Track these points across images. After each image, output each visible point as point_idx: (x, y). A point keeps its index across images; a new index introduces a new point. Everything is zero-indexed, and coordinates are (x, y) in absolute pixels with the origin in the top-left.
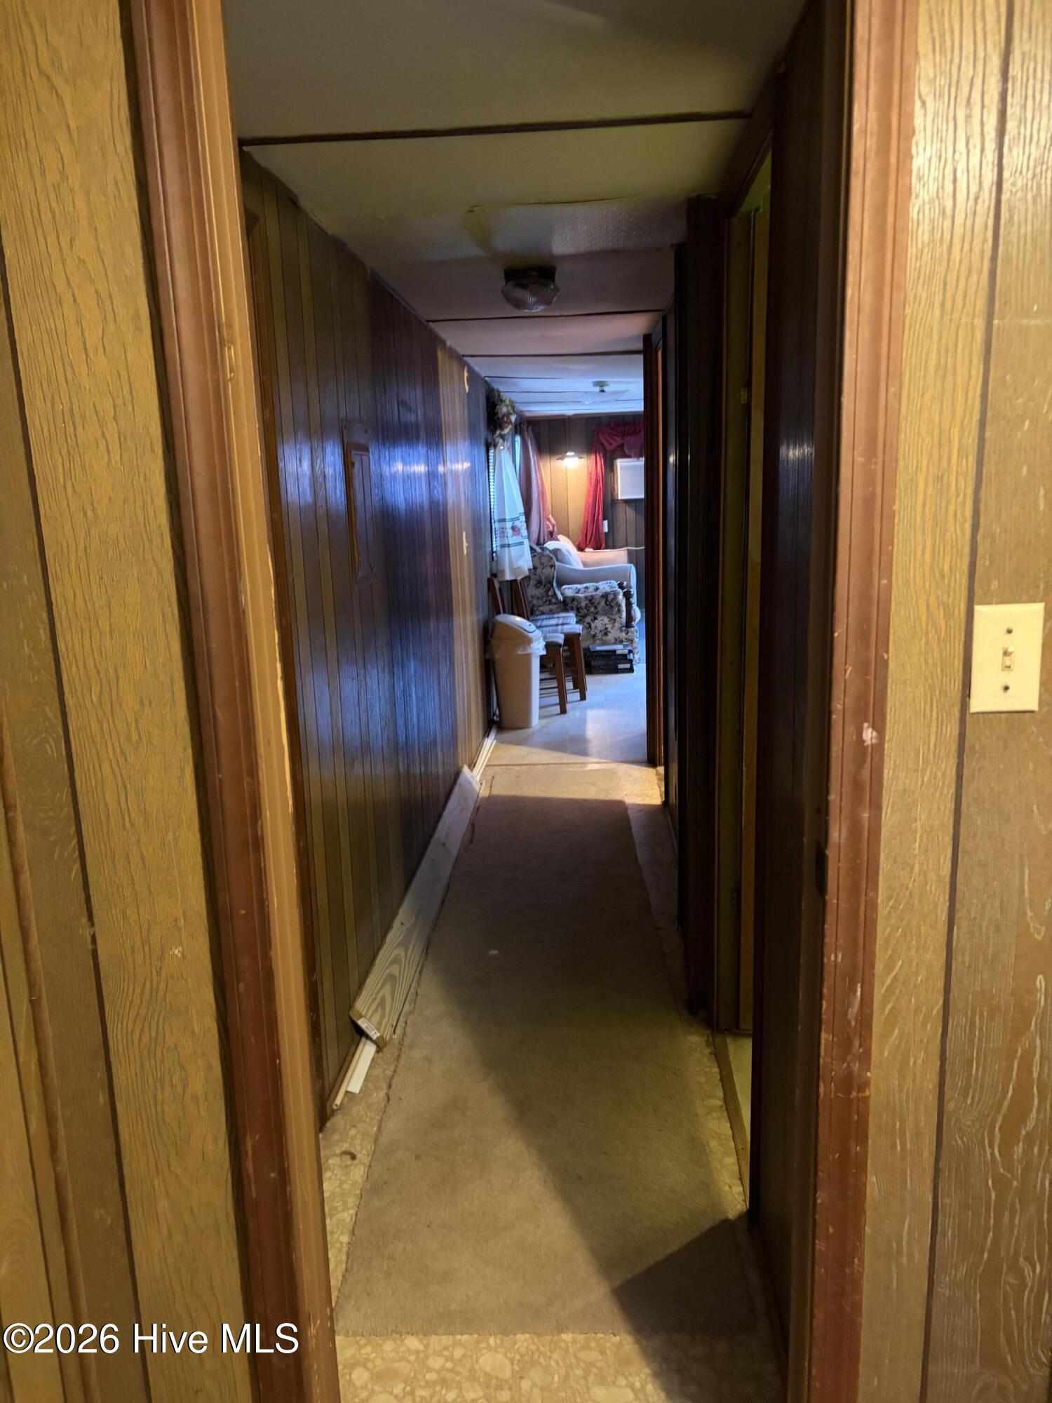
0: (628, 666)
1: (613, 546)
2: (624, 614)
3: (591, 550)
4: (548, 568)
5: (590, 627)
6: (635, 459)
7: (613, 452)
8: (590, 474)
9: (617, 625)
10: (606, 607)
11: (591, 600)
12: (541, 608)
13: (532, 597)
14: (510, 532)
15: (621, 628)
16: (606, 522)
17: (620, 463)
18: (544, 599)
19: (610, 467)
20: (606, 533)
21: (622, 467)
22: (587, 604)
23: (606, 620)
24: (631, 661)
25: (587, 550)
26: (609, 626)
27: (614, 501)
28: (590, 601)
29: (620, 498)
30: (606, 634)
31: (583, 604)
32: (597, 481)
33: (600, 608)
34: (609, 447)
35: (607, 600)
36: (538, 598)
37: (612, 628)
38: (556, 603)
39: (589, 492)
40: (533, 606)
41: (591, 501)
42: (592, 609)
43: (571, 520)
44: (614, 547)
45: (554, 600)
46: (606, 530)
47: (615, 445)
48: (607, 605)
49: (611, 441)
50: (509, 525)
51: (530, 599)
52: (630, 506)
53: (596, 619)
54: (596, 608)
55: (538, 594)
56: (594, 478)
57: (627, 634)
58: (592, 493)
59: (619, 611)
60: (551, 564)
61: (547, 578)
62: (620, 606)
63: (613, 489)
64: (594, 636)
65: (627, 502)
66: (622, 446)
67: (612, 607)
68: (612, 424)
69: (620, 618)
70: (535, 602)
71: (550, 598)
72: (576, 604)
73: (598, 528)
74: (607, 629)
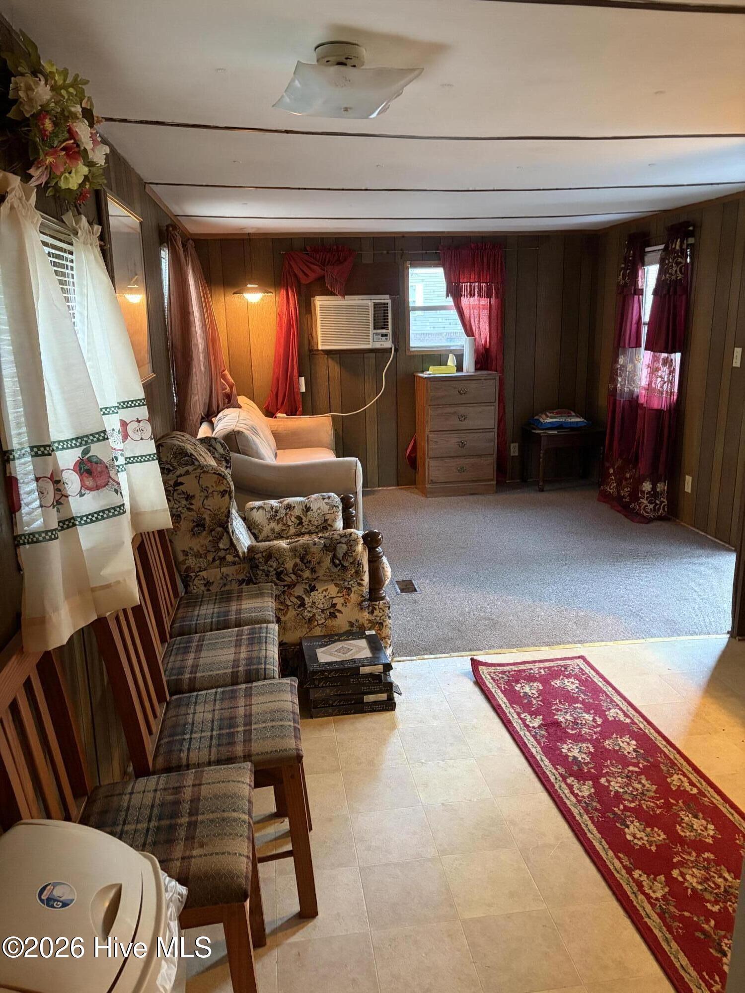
0: (383, 697)
1: (313, 411)
2: (366, 578)
3: (285, 415)
4: (217, 497)
5: (303, 605)
6: (340, 297)
7: (308, 286)
8: (280, 315)
9: (354, 598)
10: (335, 570)
11: (303, 555)
12: (204, 574)
13: (185, 553)
14: (72, 482)
15: (360, 604)
16: (302, 380)
17: (320, 302)
18: (210, 558)
19: (306, 308)
20: (303, 393)
21: (321, 306)
22: (296, 565)
23: (333, 590)
24: (389, 688)
25: (279, 415)
26: (339, 601)
27: (313, 352)
28: (302, 559)
29: (320, 348)
30: (333, 616)
31: (289, 565)
32: (289, 325)
33: (321, 573)
34: (304, 281)
35: (335, 556)
36: (198, 555)
37: (344, 604)
38: (234, 563)
39: (278, 339)
40: (188, 569)
41: (282, 351)
42: (307, 574)
43: (256, 376)
44: (313, 413)
45: (230, 558)
46: (303, 389)
47: (312, 276)
48: (336, 566)
49: (308, 271)
50: (67, 459)
51: (181, 557)
52: (332, 359)
53: (313, 589)
54: (313, 571)
55: (196, 548)
56: (285, 319)
57: (372, 613)
58: (282, 341)
59: (358, 574)
60: (222, 488)
61: (214, 516)
62: (360, 564)
63: (311, 337)
64: (311, 620)
65: (328, 353)
66: (322, 278)
67: (344, 568)
68: (308, 248)
69: (360, 585)
70: (191, 562)
71: (222, 554)
72: (275, 565)
73: (292, 386)
74: (334, 605)
